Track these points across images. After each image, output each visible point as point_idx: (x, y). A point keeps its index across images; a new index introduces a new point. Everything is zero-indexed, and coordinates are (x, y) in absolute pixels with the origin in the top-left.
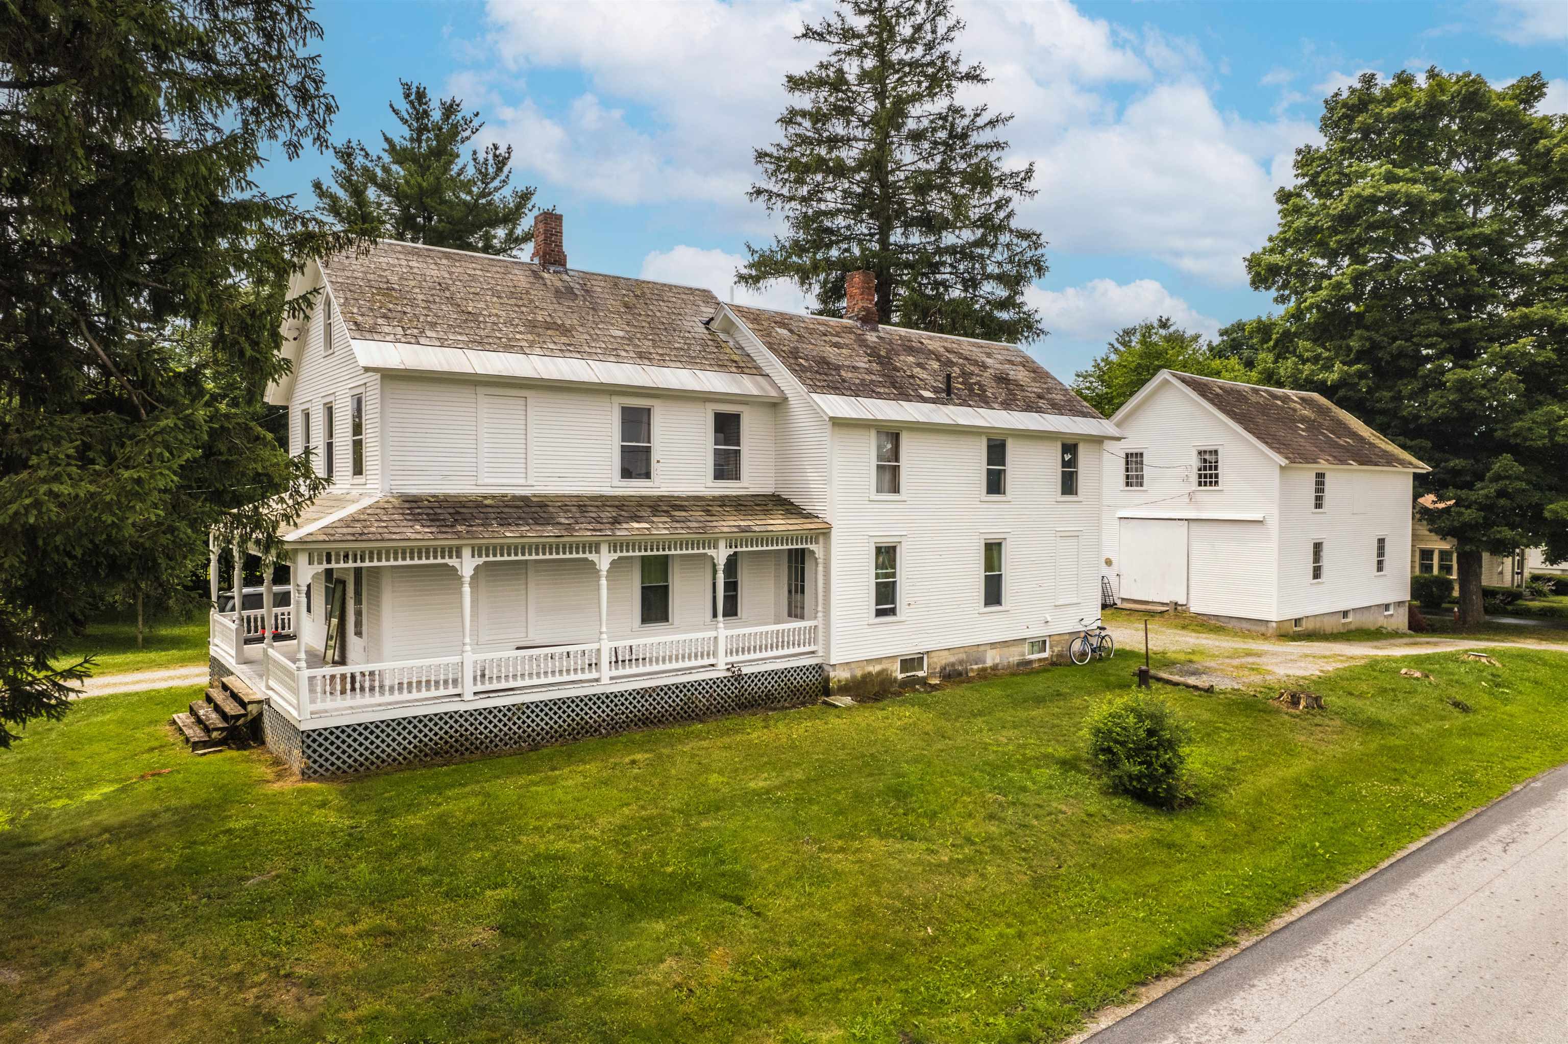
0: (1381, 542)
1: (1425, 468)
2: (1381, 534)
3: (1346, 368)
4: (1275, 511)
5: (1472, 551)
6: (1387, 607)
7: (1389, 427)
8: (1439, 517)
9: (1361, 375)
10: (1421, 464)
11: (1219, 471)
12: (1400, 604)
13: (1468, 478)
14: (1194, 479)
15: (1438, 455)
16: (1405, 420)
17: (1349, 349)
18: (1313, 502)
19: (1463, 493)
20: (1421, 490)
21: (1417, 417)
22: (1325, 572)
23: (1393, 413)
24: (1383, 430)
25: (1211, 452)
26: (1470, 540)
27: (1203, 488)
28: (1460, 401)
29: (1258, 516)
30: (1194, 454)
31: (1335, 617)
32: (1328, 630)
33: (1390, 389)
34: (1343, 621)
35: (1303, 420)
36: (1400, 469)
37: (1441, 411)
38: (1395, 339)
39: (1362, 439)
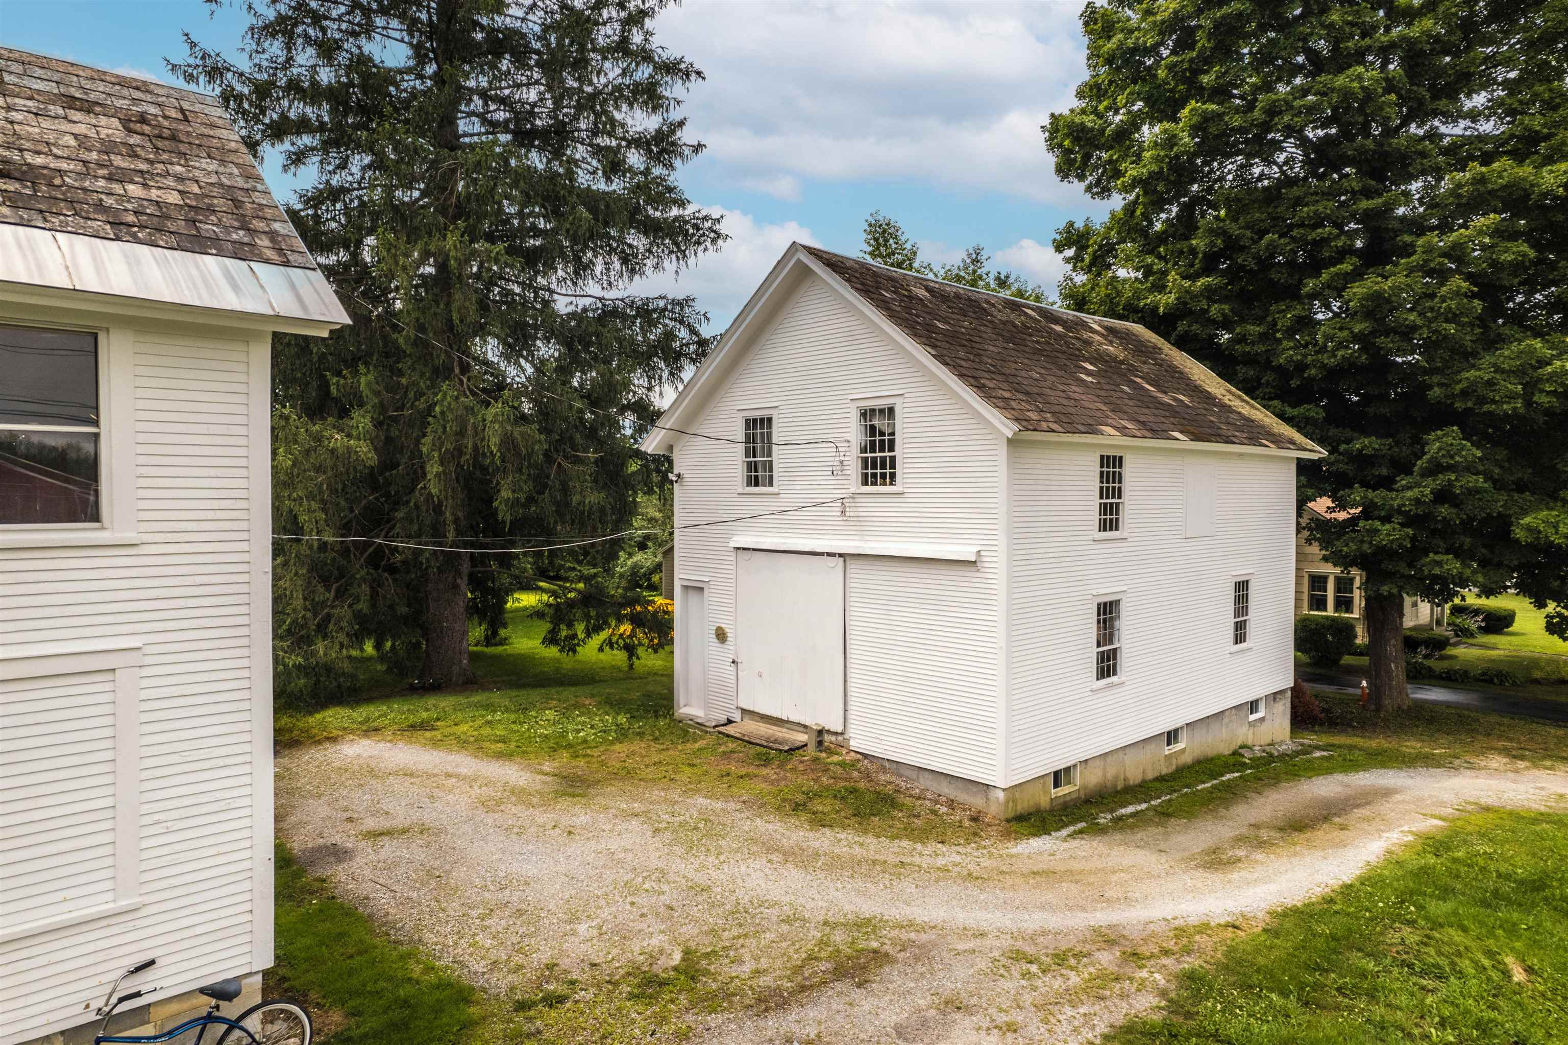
0: (1242, 589)
1: (1317, 452)
2: (1241, 572)
3: (1187, 284)
4: (1001, 542)
5: (1391, 595)
6: (1253, 706)
7: (1260, 385)
8: (1339, 536)
9: (1209, 293)
10: (1310, 444)
11: (898, 453)
12: (1275, 696)
13: (1384, 472)
14: (854, 469)
15: (1333, 432)
16: (1281, 370)
17: (1193, 251)
18: (1095, 517)
19: (1377, 496)
20: (1310, 492)
21: (1301, 367)
22: (1125, 662)
23: (1263, 363)
24: (1250, 389)
25: (882, 411)
26: (1388, 576)
27: (869, 489)
28: (1374, 333)
29: (966, 552)
30: (854, 416)
31: (1151, 747)
32: (1134, 776)
33: (1259, 320)
34: (1167, 751)
35: (1099, 358)
36: (1273, 451)
37: (1340, 353)
38: (1262, 233)
39: (1208, 398)
